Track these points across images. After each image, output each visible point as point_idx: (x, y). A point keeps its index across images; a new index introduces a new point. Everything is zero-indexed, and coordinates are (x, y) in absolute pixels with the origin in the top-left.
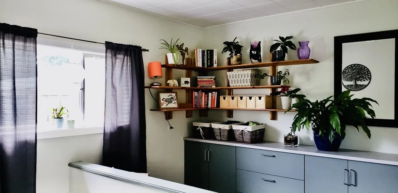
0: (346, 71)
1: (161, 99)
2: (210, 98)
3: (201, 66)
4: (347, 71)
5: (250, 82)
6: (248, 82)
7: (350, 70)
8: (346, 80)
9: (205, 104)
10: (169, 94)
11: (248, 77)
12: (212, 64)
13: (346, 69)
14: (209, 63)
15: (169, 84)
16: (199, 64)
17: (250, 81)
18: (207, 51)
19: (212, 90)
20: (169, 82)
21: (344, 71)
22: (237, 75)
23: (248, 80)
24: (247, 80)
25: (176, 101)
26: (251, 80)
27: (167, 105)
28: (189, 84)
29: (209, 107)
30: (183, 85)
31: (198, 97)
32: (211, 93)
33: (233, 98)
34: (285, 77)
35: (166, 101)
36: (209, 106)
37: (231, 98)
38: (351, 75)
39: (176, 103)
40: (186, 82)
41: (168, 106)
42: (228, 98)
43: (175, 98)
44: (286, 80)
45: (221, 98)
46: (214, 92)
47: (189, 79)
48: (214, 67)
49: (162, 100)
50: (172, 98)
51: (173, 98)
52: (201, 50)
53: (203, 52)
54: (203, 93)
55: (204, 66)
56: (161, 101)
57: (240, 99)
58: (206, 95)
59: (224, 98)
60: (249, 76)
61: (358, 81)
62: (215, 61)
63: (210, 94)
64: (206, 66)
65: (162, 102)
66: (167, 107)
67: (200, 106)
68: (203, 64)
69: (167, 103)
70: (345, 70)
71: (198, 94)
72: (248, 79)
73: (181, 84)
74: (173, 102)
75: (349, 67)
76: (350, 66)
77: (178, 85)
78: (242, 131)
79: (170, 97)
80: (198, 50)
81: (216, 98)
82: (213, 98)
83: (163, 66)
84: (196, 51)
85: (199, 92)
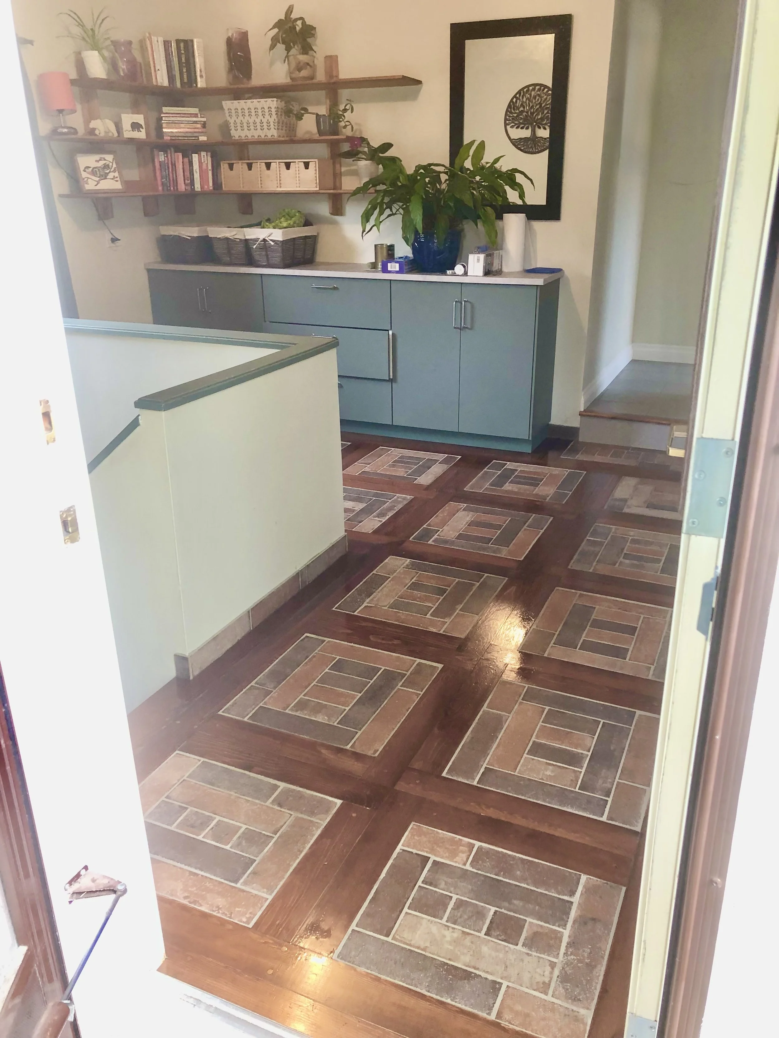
0: (516, 101)
1: (82, 168)
2: (196, 166)
3: (166, 83)
4: (519, 103)
5: (276, 128)
6: (272, 126)
7: (525, 100)
8: (516, 124)
9: (186, 181)
10: (97, 157)
11: (271, 115)
12: (192, 79)
13: (518, 96)
14: (185, 76)
15: (94, 129)
16: (162, 79)
17: (276, 124)
18: (178, 42)
19: (198, 148)
20: (93, 124)
21: (513, 102)
22: (246, 109)
23: (272, 124)
24: (268, 122)
25: (116, 174)
26: (278, 123)
27: (98, 183)
28: (143, 131)
29: (196, 189)
30: (128, 133)
31: (168, 163)
32: (197, 155)
33: (250, 167)
34: (344, 116)
35: (94, 173)
36: (198, 187)
37: (246, 167)
38: (527, 112)
39: (118, 179)
40: (135, 126)
41: (100, 187)
42: (240, 167)
43: (114, 166)
44: (347, 123)
45: (224, 166)
46: (203, 154)
47: (140, 119)
48: (199, 86)
49: (84, 171)
50: (106, 166)
51: (108, 165)
52: (161, 39)
53: (167, 44)
54: (178, 156)
55: (173, 85)
56: (83, 173)
57: (265, 168)
58: (186, 160)
59: (231, 167)
60: (274, 113)
61: (539, 128)
62: (201, 71)
63: (195, 157)
64: (178, 85)
65: (84, 175)
66: (97, 188)
67: (174, 188)
68: (171, 78)
69: (97, 179)
70: (514, 100)
71: (167, 157)
72: (271, 120)
73: (124, 129)
74: (111, 175)
75: (524, 92)
76: (525, 90)
77: (116, 134)
78: (264, 240)
79: (101, 163)
80: (154, 39)
81: (210, 167)
82: (204, 166)
83: (73, 82)
84: (148, 42)
85: (169, 152)
